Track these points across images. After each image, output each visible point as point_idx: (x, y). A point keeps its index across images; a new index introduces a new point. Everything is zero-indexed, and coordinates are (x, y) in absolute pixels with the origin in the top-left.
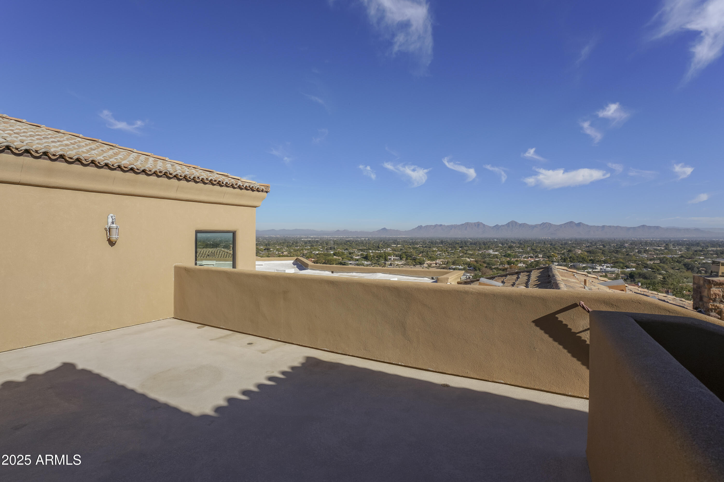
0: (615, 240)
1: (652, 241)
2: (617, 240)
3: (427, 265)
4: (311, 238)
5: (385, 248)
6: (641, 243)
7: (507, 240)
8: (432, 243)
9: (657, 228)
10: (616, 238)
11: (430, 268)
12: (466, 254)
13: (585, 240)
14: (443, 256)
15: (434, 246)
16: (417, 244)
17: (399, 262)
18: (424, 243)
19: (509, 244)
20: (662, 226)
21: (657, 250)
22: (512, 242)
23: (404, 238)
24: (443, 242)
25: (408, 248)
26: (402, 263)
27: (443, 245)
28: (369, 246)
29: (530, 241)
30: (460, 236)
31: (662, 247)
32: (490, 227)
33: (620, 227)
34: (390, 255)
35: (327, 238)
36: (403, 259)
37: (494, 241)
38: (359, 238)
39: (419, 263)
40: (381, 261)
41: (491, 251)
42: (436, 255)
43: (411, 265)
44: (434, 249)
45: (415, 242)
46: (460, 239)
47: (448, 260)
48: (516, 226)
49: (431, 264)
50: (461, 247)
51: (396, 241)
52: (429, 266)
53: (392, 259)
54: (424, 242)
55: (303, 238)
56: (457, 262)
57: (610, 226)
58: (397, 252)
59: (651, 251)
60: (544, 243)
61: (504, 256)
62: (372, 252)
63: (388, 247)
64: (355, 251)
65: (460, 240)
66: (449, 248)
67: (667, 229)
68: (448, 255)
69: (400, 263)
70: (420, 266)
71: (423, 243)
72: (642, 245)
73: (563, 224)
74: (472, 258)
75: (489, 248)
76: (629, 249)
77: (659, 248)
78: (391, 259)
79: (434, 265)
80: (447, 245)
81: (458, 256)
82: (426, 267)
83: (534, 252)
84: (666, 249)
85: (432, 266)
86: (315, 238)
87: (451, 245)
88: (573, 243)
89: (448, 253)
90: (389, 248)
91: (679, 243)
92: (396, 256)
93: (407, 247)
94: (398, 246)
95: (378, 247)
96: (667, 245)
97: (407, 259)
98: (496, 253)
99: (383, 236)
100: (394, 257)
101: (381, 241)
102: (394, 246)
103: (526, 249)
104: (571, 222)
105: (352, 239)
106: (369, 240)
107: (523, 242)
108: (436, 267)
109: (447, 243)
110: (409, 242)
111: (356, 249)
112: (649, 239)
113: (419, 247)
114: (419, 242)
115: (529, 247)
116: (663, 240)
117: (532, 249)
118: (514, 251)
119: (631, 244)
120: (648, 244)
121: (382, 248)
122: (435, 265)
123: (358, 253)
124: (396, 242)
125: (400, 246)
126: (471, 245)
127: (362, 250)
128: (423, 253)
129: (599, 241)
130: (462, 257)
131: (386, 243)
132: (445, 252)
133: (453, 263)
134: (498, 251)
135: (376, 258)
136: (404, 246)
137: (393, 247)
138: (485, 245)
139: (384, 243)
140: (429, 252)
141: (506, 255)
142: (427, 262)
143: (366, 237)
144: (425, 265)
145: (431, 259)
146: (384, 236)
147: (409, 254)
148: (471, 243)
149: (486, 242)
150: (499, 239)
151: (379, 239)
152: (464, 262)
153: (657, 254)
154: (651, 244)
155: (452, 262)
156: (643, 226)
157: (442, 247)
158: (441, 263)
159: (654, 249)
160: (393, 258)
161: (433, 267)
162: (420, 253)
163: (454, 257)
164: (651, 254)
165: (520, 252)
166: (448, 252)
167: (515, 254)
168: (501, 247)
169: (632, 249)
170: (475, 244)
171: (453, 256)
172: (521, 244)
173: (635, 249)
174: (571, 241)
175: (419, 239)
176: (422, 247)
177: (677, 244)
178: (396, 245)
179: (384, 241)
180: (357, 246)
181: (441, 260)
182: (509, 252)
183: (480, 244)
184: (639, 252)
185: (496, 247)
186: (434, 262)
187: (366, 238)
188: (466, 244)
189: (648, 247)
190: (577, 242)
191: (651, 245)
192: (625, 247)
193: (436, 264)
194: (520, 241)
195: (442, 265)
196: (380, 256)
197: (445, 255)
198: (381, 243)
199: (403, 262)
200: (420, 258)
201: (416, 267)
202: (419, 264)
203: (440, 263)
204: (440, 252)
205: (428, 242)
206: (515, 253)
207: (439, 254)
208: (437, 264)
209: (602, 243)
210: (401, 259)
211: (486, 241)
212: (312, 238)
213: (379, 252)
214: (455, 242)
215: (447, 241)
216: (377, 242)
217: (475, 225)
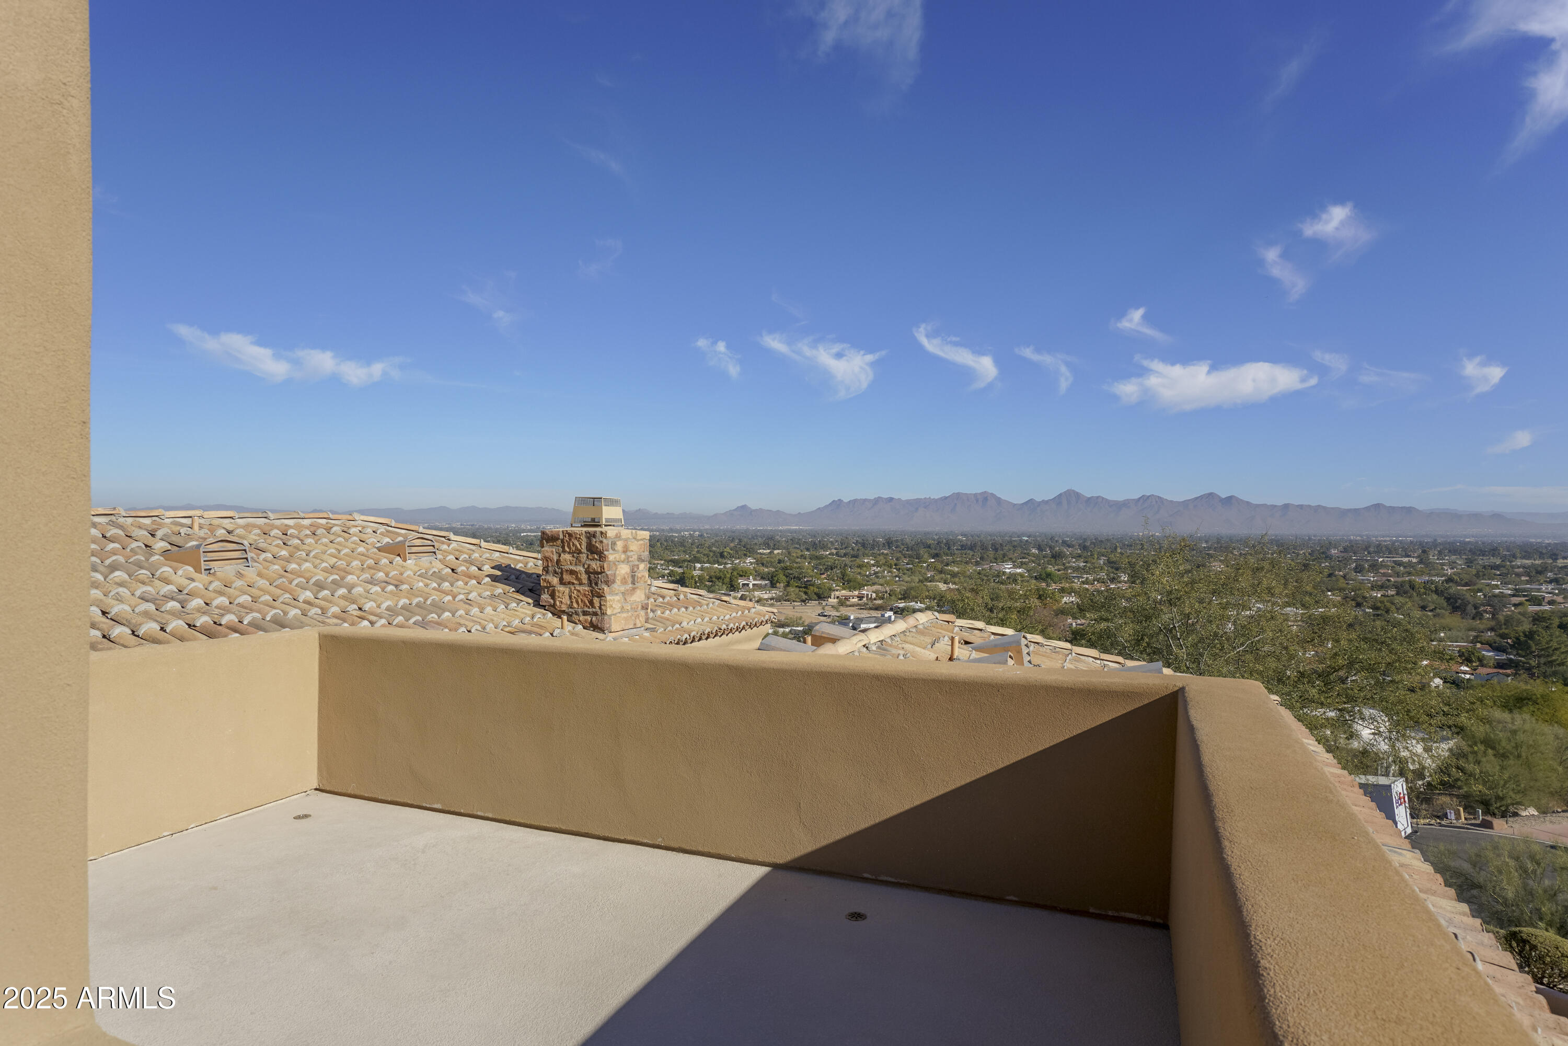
0: (1310, 539)
1: (1393, 543)
2: (1315, 540)
3: (836, 600)
5: (739, 558)
6: (1367, 548)
7: (1052, 538)
8: (864, 545)
9: (1409, 510)
10: (1314, 536)
11: (841, 608)
12: (941, 572)
13: (1241, 540)
14: (884, 577)
15: (867, 552)
16: (824, 547)
17: (764, 592)
18: (844, 546)
19: (1057, 549)
20: (1420, 507)
21: (1400, 564)
22: (1064, 542)
23: (795, 531)
24: (892, 542)
25: (798, 557)
26: (770, 595)
27: (892, 549)
28: (698, 552)
29: (1108, 540)
30: (937, 529)
31: (1413, 557)
32: (1015, 505)
33: (1325, 508)
34: (744, 574)
36: (778, 584)
37: (1021, 541)
38: (677, 531)
39: (815, 596)
40: (719, 590)
41: (1008, 568)
42: (867, 576)
43: (794, 601)
44: (866, 561)
45: (820, 541)
46: (936, 535)
47: (891, 588)
48: (1077, 502)
49: (847, 599)
50: (935, 556)
51: (772, 538)
52: (843, 602)
53: (751, 586)
54: (844, 544)
55: (524, 531)
56: (913, 593)
57: (1301, 507)
58: (767, 567)
59: (1386, 567)
61: (1036, 578)
62: (702, 569)
63: (749, 554)
64: (658, 564)
65: (936, 537)
66: (905, 557)
67: (1432, 515)
68: (896, 576)
69: (766, 596)
70: (817, 602)
71: (842, 544)
72: (1369, 553)
73: (1189, 500)
74: (954, 583)
75: (1004, 557)
76: (1339, 561)
77: (1406, 560)
78: (748, 585)
79: (854, 600)
80: (900, 552)
81: (921, 578)
82: (833, 607)
83: (1112, 568)
84: (1421, 562)
85: (848, 603)
87: (912, 550)
88: (1211, 548)
89: (898, 570)
90: (749, 557)
91: (1453, 549)
92: (763, 578)
93: (798, 555)
94: (776, 552)
95: (722, 555)
96: (1424, 552)
97: (788, 585)
98: (1019, 571)
99: (741, 526)
100: (755, 579)
101: (733, 540)
102: (765, 551)
103: (1094, 561)
104: (1211, 495)
105: (658, 533)
106: (701, 536)
107: (1092, 543)
108: (858, 605)
109: (903, 544)
110: (804, 542)
111: (662, 560)
112: (1388, 539)
113: (829, 554)
114: (832, 542)
115: (1103, 555)
116: (1420, 542)
117: (1110, 562)
118: (1064, 564)
119: (1345, 550)
120: (1384, 549)
121: (731, 556)
122: (857, 600)
123: (664, 569)
124: (770, 541)
125: (780, 551)
126: (960, 552)
127: (675, 563)
128: (832, 570)
129: (1271, 542)
130: (930, 581)
131: (745, 546)
132: (891, 567)
133: (904, 595)
134: (1024, 566)
135: (707, 583)
136: (789, 553)
137: (761, 554)
138: (996, 550)
139: (740, 545)
140: (850, 567)
141: (1041, 575)
142: (837, 593)
143: (696, 527)
144: (833, 601)
145: (849, 583)
146: (744, 527)
147: (795, 573)
148: (962, 546)
149: (1001, 544)
150: (1035, 536)
151: (728, 535)
152: (930, 592)
153: (1398, 575)
154: (1390, 550)
155: (902, 593)
156: (1377, 506)
157: (887, 554)
158: (874, 595)
159: (1394, 562)
160: (752, 582)
161: (850, 606)
162: (826, 570)
163: (912, 581)
164: (1384, 575)
165: (1077, 569)
166: (898, 567)
167: (1066, 574)
168: (1034, 555)
169: (1344, 561)
170: (972, 547)
171: (909, 577)
172: (1084, 548)
173: (1350, 562)
174: (1207, 542)
175: (834, 535)
176: (837, 554)
177: (1450, 551)
178: (769, 551)
179: (740, 541)
180: (666, 552)
181: (875, 587)
182: (1050, 569)
183: (984, 548)
184: (1359, 569)
185: (1023, 555)
186: (856, 593)
187: (694, 531)
188: (949, 548)
189: (1381, 557)
190: (1219, 545)
191: (1390, 553)
192: (1328, 557)
193: (860, 597)
194: (1085, 540)
195: (875, 599)
196: (719, 578)
197: (889, 576)
198: (732, 545)
199: (774, 593)
200: (823, 583)
201: (808, 604)
202: (817, 598)
203: (871, 595)
204: (877, 568)
205: (854, 543)
206: (1064, 570)
207: (876, 573)
208: (863, 597)
209: (1278, 546)
210: (773, 585)
211: (1001, 542)
213: (722, 567)
214: (923, 543)
215: (902, 540)
216: (721, 542)
217: (977, 501)
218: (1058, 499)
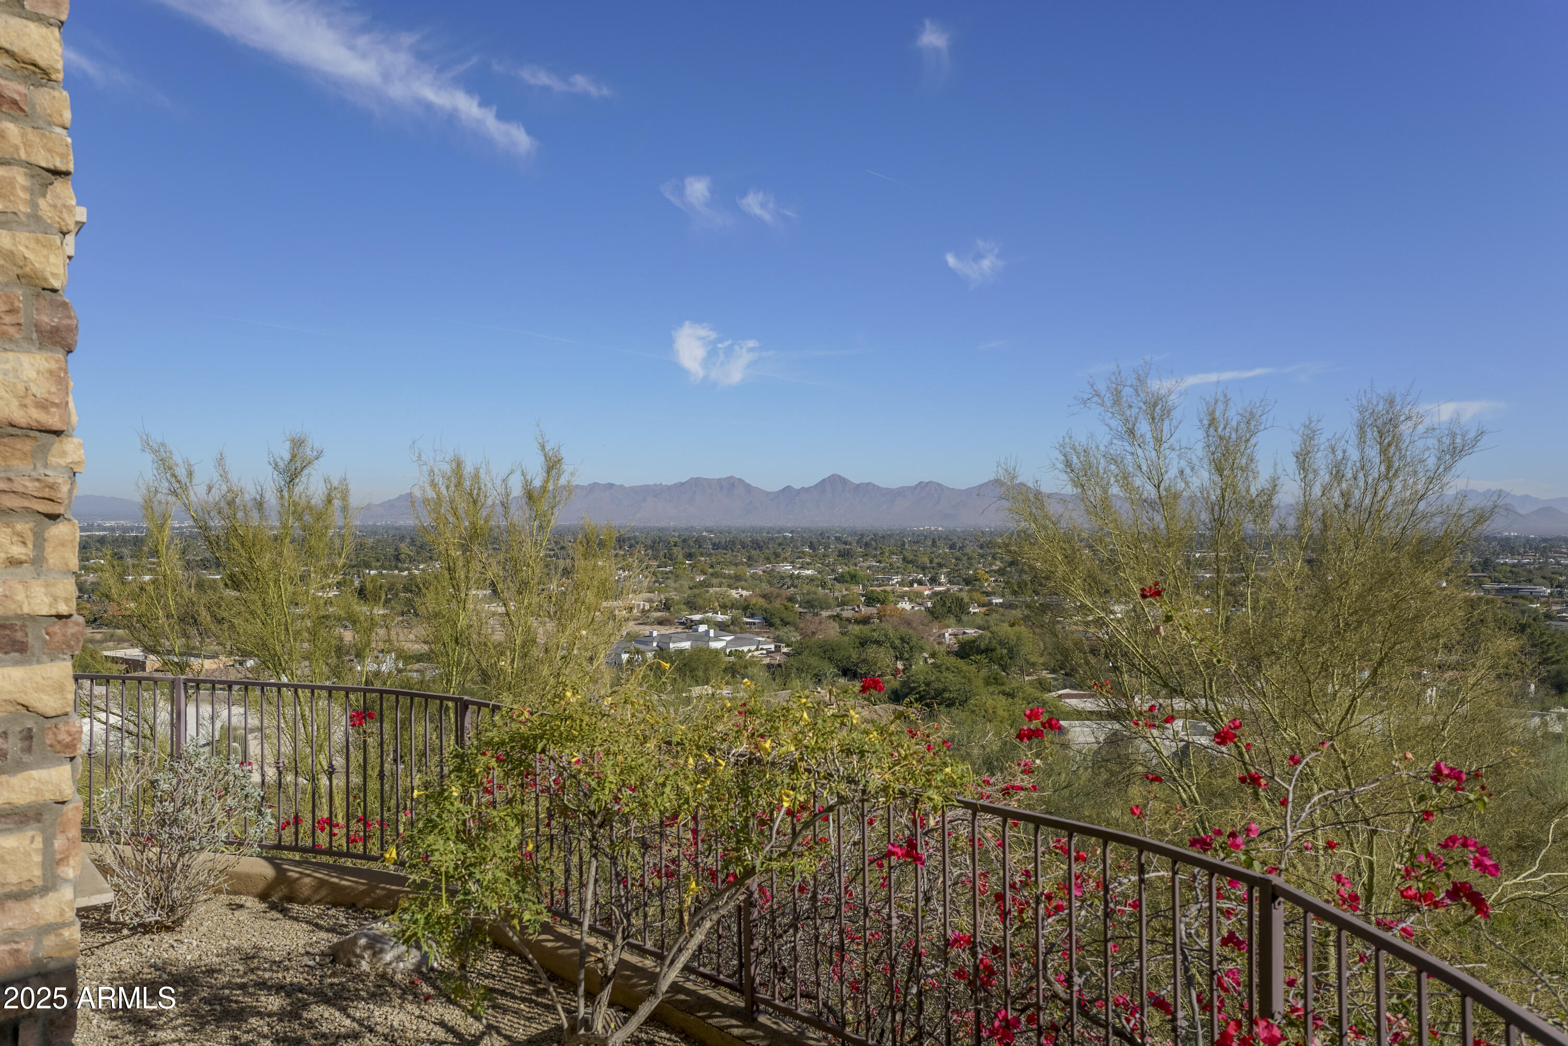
4: (105, 529)
7: (823, 534)
19: (832, 546)
22: (839, 538)
29: (891, 536)
32: (768, 493)
35: (181, 528)
37: (785, 537)
41: (788, 568)
46: (676, 530)
48: (844, 490)
60: (934, 541)
65: (676, 533)
66: (653, 559)
73: (974, 487)
75: (776, 557)
80: (639, 551)
86: (125, 530)
87: (653, 548)
101: (402, 539)
103: (887, 560)
104: (996, 482)
107: (872, 540)
109: (636, 542)
117: (906, 561)
118: (856, 565)
126: (718, 551)
138: (759, 548)
148: (714, 544)
149: (762, 541)
151: (392, 532)
168: (810, 555)
170: (728, 545)
172: (869, 545)
183: (745, 546)
188: (700, 547)
194: (862, 535)
211: (760, 538)
212: (112, 529)
214: (662, 541)
217: (721, 488)
218: (822, 485)
